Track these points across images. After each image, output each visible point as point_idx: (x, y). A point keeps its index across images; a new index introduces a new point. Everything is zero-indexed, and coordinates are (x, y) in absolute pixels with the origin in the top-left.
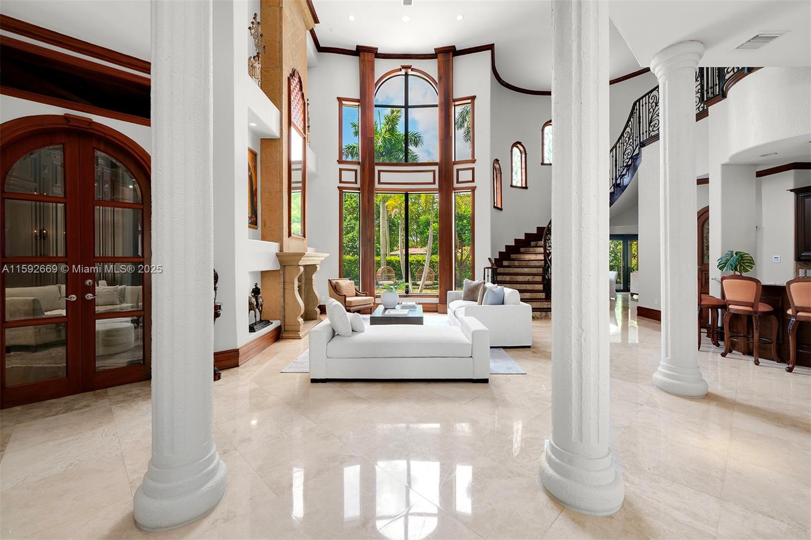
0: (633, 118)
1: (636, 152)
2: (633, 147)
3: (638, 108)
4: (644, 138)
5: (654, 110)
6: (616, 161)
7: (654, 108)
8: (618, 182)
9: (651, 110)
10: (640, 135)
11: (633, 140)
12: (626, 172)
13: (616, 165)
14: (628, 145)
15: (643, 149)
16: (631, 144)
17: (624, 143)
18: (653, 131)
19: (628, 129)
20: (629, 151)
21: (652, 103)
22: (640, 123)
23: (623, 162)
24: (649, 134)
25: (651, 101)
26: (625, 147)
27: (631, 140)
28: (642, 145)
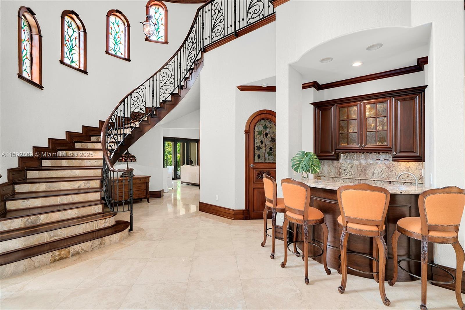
0: (196, 24)
1: (199, 56)
2: (197, 52)
3: (201, 15)
4: (207, 42)
5: (216, 17)
6: (180, 64)
7: (217, 14)
8: (182, 84)
9: (214, 17)
10: (203, 40)
11: (196, 44)
12: (189, 76)
13: (180, 68)
14: (192, 50)
15: (205, 54)
16: (195, 48)
17: (187, 48)
18: (216, 37)
19: (192, 35)
20: (193, 55)
21: (215, 10)
22: (203, 28)
23: (187, 65)
24: (212, 39)
25: (214, 8)
26: (188, 52)
27: (195, 45)
28: (205, 50)
